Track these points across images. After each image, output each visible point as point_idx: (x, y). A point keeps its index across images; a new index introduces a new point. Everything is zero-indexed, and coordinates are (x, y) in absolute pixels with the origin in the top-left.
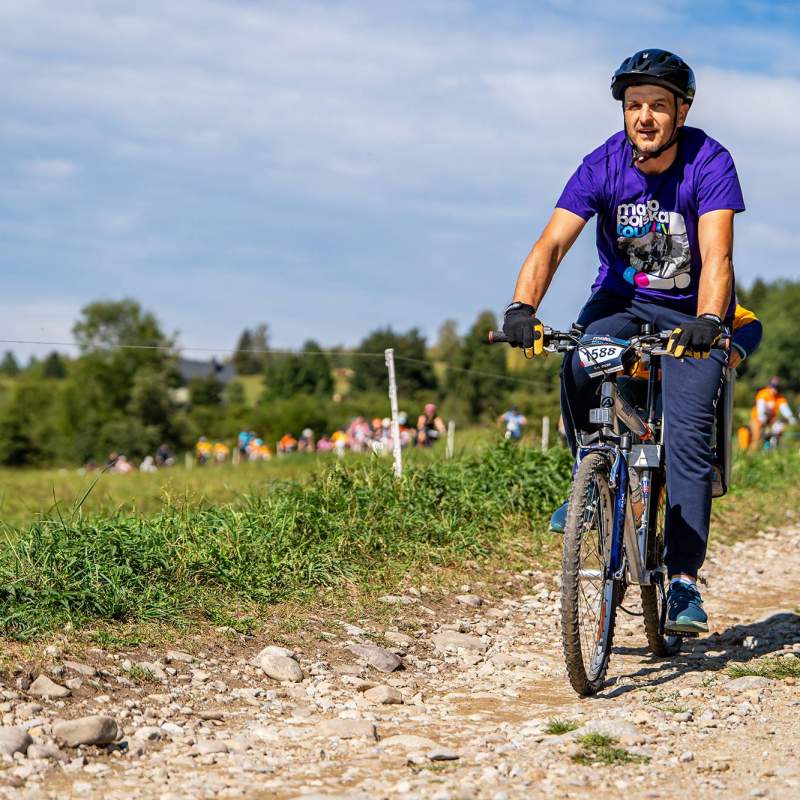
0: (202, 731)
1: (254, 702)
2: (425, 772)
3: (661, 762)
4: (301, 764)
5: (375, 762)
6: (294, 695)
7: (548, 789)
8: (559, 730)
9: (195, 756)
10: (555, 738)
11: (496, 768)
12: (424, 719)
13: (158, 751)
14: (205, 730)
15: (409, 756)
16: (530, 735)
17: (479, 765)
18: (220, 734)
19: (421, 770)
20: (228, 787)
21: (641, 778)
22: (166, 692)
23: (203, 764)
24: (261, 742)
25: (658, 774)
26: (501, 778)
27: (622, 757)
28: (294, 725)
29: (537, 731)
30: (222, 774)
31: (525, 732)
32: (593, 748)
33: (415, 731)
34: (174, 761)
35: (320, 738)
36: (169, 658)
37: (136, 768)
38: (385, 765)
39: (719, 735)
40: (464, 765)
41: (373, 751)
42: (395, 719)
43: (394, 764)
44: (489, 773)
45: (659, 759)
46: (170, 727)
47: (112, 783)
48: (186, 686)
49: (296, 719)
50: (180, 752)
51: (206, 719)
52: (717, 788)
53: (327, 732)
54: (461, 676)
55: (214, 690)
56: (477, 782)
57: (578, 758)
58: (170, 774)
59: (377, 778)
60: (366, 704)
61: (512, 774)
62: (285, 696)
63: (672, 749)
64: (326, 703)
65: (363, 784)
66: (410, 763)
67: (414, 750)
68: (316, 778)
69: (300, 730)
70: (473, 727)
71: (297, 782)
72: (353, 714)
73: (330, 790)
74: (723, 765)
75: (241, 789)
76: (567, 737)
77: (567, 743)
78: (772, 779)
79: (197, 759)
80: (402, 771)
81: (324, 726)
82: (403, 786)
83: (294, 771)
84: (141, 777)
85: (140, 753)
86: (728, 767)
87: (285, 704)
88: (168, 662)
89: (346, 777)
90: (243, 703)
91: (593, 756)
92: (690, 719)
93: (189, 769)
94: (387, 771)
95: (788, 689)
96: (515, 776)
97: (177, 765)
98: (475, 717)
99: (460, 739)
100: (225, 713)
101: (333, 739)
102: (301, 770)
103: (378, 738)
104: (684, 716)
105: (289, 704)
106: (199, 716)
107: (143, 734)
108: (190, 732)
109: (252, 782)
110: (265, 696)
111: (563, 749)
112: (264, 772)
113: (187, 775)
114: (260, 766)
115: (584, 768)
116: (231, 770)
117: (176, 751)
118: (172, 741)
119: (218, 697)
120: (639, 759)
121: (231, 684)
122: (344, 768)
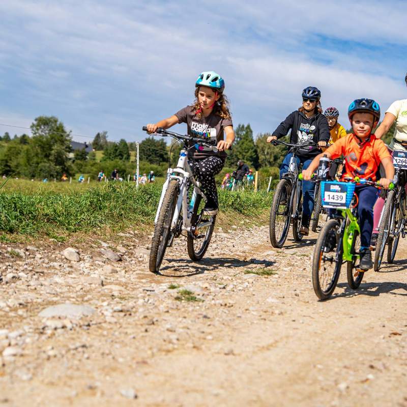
0: (34, 277)
1: (58, 268)
2: (117, 299)
3: (208, 302)
4: (70, 292)
5: (99, 294)
6: (75, 266)
7: (161, 309)
8: (173, 287)
9: (28, 286)
10: (171, 291)
11: (144, 299)
12: (124, 280)
13: (14, 283)
14: (35, 277)
15: (113, 293)
16: (162, 289)
17: (138, 298)
18: (41, 279)
19: (115, 298)
20: (38, 298)
21: (198, 307)
22: (24, 261)
23: (31, 289)
24: (57, 283)
25: (205, 306)
26: (145, 304)
27: (194, 299)
28: (71, 278)
29: (165, 288)
30: (37, 293)
31: (161, 287)
32: (184, 295)
33: (119, 284)
34: (20, 287)
35: (80, 283)
36: (28, 248)
37: (4, 288)
38: (102, 295)
39: (233, 294)
40: (132, 298)
41: (100, 290)
42: (112, 279)
43: (106, 295)
44: (141, 301)
46: (21, 274)
48: (32, 260)
49: (73, 276)
50: (23, 284)
51: (37, 272)
52: (225, 313)
53: (83, 282)
54: (143, 265)
55: (43, 262)
56: (135, 304)
57: (177, 298)
58: (17, 292)
59: (98, 300)
60: (103, 273)
61: (149, 302)
62: (71, 267)
63: (214, 298)
64: (86, 271)
65: (91, 302)
66: (113, 296)
67: (115, 291)
68: (73, 298)
69: (73, 280)
70: (141, 284)
71: (66, 299)
72: (96, 276)
73: (77, 303)
74: (231, 305)
75: (43, 299)
76: (175, 290)
77: (174, 293)
78: (248, 311)
79: (29, 287)
80: (108, 298)
81: (83, 279)
82: (105, 304)
83: (66, 295)
84: (5, 292)
85: (7, 283)
86: (232, 306)
87: (70, 269)
88: (27, 250)
89: (86, 298)
90: (54, 268)
91: (183, 298)
92: (224, 288)
93: (25, 290)
94: (103, 298)
95: (265, 279)
96: (150, 303)
97: (20, 289)
98: (144, 281)
99: (135, 288)
100: (45, 271)
102: (69, 294)
103: (103, 285)
104: (222, 286)
105: (72, 270)
106: (35, 271)
107: (10, 276)
108: (30, 277)
109: (48, 297)
110: (63, 266)
111: (172, 295)
112: (54, 294)
113: (24, 293)
114: (53, 292)
115: (178, 302)
116: (41, 292)
117: (21, 284)
118: (21, 279)
119: (44, 265)
120: (200, 300)
121: (51, 260)
122: (86, 295)
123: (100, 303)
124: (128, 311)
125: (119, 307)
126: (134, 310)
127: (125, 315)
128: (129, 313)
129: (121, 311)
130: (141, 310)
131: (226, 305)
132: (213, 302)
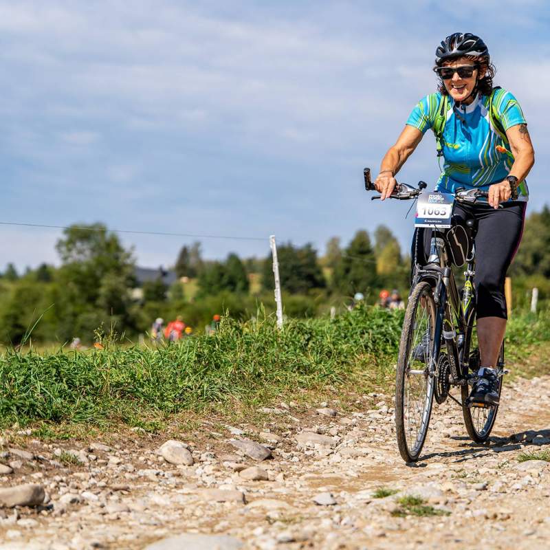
0: (111, 498)
1: (155, 478)
2: (278, 523)
3: (459, 515)
4: (185, 520)
5: (241, 518)
6: (186, 474)
7: (369, 532)
8: (383, 494)
9: (104, 514)
10: (380, 501)
11: (332, 519)
12: (283, 491)
13: (76, 511)
14: (115, 497)
15: (268, 514)
16: (361, 499)
17: (318, 518)
18: (125, 500)
19: (275, 522)
20: (126, 534)
21: (441, 525)
22: (87, 471)
23: (110, 520)
24: (156, 505)
25: (455, 523)
26: (335, 526)
27: (429, 512)
28: (183, 494)
29: (368, 497)
30: (121, 526)
31: (358, 497)
32: (408, 506)
34: (87, 517)
35: (202, 502)
36: (92, 448)
37: (58, 522)
38: (248, 519)
39: (505, 497)
40: (308, 518)
41: (242, 510)
42: (261, 491)
43: (255, 518)
44: (326, 523)
45: (458, 513)
46: (87, 495)
47: (37, 532)
48: (103, 468)
49: (185, 490)
50: (93, 512)
51: (116, 490)
52: (498, 530)
53: (207, 498)
54: (316, 463)
55: (125, 470)
56: (315, 528)
57: (396, 513)
58: (84, 526)
59: (242, 527)
60: (240, 481)
61: (343, 522)
62: (179, 476)
63: (468, 506)
64: (209, 480)
65: (231, 531)
66: (268, 518)
67: (273, 509)
68: (194, 528)
69: (187, 497)
71: (180, 531)
72: (229, 488)
74: (505, 516)
75: (135, 535)
76: (389, 499)
77: (388, 503)
78: (542, 525)
79: (106, 516)
80: (261, 523)
81: (205, 494)
82: (259, 531)
83: (177, 524)
84: (61, 527)
85: (62, 512)
86: (509, 517)
87: (178, 480)
88: (91, 451)
89: (217, 527)
90: (146, 479)
91: (407, 511)
92: (484, 488)
93: (99, 523)
94: (250, 523)
96: (345, 524)
97: (90, 520)
98: (322, 489)
100: (131, 486)
101: (211, 503)
102: (184, 523)
103: (246, 502)
104: (480, 486)
105: (182, 480)
106: (111, 488)
107: (65, 498)
108: (103, 498)
109: (145, 530)
110: (164, 475)
111: (385, 507)
112: (155, 525)
113: (96, 527)
114: (153, 521)
115: (400, 520)
116: (130, 523)
117: (90, 511)
118: (88, 504)
119: (127, 475)
120: (442, 513)
121: (138, 467)
122: (217, 522)
123: (247, 532)
124: (305, 540)
125: (287, 534)
126: (317, 537)
127: (302, 547)
128: (308, 543)
129: (293, 541)
130: (330, 536)
131: (495, 516)
132: (468, 513)
